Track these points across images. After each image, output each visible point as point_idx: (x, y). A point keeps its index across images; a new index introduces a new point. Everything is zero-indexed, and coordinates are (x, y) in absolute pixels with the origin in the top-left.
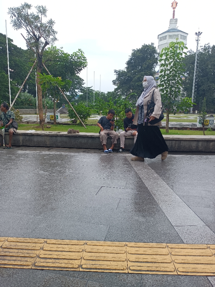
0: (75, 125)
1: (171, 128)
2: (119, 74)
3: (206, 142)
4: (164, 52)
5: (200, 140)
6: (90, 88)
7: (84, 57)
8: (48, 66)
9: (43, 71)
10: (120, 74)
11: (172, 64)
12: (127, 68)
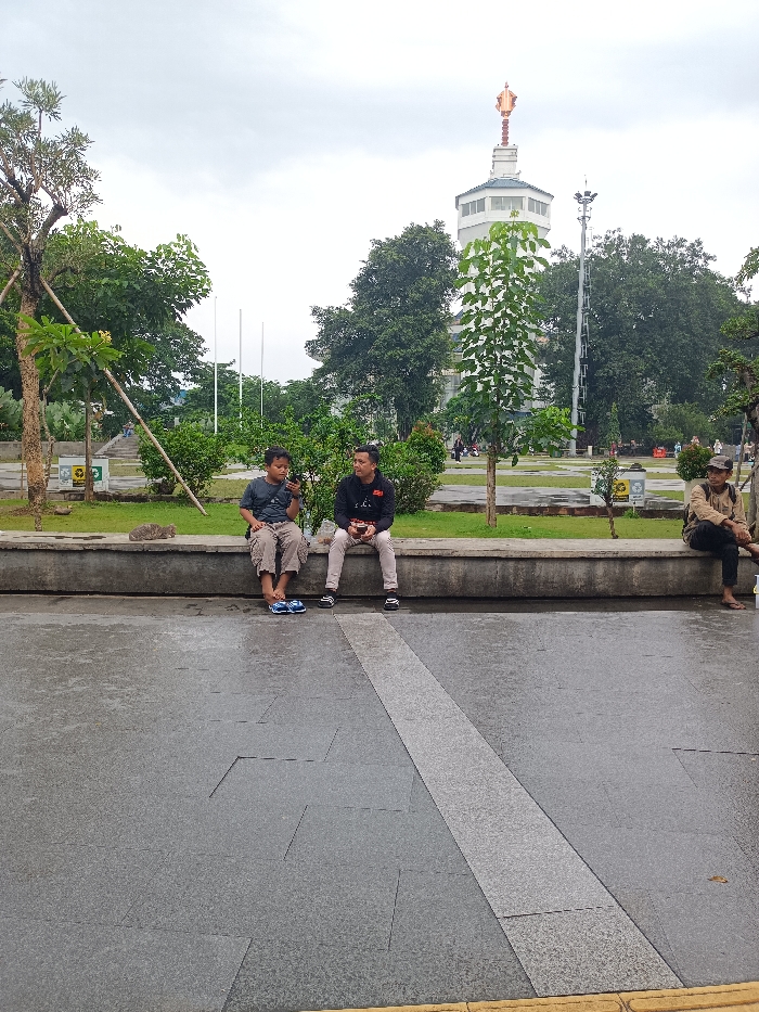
0: (168, 500)
1: (505, 510)
2: (327, 323)
3: (618, 562)
4: (472, 254)
5: (598, 556)
6: (228, 368)
7: (197, 263)
8: (63, 292)
9: (45, 309)
10: (331, 322)
11: (500, 296)
12: (356, 302)
